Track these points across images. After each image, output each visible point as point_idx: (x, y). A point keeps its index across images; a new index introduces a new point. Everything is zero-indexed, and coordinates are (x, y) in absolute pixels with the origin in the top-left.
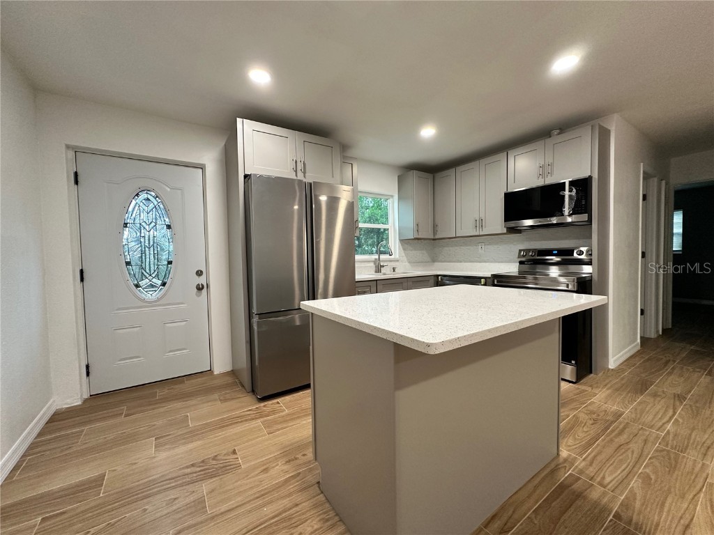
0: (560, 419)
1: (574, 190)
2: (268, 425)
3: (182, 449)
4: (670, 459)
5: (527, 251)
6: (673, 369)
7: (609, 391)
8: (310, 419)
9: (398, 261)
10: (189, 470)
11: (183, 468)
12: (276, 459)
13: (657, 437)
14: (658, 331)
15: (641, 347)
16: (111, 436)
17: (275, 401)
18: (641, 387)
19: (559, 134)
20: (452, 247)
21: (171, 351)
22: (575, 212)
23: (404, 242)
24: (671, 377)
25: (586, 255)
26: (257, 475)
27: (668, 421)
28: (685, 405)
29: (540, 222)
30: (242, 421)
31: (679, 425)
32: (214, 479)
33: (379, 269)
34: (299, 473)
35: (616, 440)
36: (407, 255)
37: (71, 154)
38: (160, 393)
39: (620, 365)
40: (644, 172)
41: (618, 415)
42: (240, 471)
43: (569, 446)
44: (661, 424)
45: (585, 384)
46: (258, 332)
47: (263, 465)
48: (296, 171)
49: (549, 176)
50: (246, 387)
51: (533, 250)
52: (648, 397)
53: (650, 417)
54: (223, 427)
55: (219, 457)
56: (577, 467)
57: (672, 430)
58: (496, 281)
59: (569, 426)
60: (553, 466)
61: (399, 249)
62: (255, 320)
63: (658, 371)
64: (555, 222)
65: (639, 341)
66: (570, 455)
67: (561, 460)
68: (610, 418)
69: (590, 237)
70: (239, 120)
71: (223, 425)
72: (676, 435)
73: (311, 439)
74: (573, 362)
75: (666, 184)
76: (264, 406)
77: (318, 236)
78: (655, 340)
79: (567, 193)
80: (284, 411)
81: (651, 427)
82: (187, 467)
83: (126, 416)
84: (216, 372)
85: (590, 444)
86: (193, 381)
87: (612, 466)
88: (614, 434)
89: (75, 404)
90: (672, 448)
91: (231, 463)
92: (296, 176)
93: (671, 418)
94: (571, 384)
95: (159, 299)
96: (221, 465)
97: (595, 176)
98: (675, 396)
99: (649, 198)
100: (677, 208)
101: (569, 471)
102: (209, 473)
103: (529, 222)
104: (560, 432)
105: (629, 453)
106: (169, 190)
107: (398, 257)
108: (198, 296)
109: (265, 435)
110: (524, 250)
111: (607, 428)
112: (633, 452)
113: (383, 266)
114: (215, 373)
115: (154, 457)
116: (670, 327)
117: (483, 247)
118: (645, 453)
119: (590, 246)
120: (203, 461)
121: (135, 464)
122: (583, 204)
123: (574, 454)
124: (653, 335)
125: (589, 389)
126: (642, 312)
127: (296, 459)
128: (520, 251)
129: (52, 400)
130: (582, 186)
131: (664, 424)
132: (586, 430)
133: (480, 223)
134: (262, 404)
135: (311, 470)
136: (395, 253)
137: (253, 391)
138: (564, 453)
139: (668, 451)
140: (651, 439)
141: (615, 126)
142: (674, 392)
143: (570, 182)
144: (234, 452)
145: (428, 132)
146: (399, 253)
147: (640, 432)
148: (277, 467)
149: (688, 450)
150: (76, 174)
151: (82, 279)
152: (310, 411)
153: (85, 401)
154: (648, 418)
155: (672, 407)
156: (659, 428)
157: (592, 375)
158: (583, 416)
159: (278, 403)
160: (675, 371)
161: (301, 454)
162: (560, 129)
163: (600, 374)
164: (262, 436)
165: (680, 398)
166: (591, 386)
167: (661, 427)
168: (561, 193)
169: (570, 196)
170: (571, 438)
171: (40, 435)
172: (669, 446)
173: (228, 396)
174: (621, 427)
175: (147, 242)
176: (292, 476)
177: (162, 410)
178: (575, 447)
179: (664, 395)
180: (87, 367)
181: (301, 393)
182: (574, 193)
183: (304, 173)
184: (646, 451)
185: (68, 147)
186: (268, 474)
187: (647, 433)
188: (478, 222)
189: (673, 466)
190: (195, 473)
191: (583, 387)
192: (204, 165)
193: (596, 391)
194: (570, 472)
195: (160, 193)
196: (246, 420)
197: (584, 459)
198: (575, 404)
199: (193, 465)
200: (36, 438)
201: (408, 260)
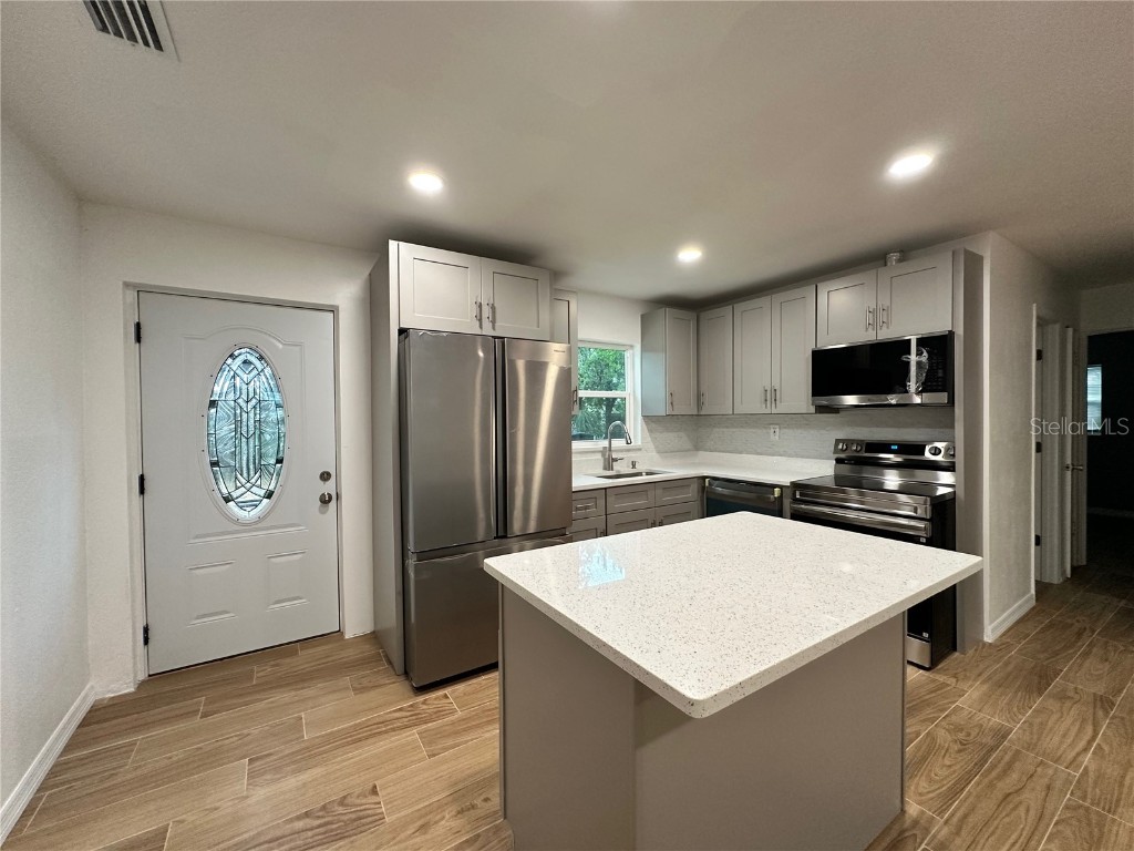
0: (906, 741)
1: (925, 354)
2: (429, 739)
3: (291, 782)
4: (1089, 824)
5: (848, 442)
6: (1091, 645)
7: (985, 687)
8: (495, 731)
9: (640, 449)
10: (300, 825)
11: (291, 820)
12: (440, 806)
13: (1068, 782)
14: (1064, 572)
15: (1037, 600)
16: (178, 754)
17: (440, 693)
18: (1039, 680)
19: (900, 261)
20: (727, 427)
21: (277, 602)
22: (925, 388)
23: (649, 419)
24: (1088, 661)
25: (946, 455)
26: (410, 837)
27: (1086, 750)
28: (1113, 718)
29: (869, 400)
30: (386, 732)
31: (1103, 757)
32: (342, 843)
33: (609, 462)
34: (478, 836)
35: (1000, 785)
36: (654, 440)
37: (131, 295)
38: (261, 672)
39: (1001, 637)
40: (1038, 317)
41: (1001, 735)
42: (382, 828)
43: (921, 794)
44: (1073, 754)
45: (945, 671)
46: (416, 581)
47: (421, 817)
48: (480, 320)
49: (884, 328)
50: (395, 665)
51: (859, 442)
52: (1051, 701)
53: (1056, 739)
54: (360, 740)
55: (349, 800)
56: (934, 836)
57: (1092, 768)
58: (798, 493)
59: (920, 753)
60: (894, 833)
61: (642, 430)
62: (412, 562)
63: (1066, 648)
64: (893, 402)
65: (1033, 591)
66: (923, 812)
67: (908, 822)
68: (988, 740)
69: (953, 427)
70: (393, 244)
71: (355, 737)
72: (1100, 776)
73: (497, 769)
74: (926, 635)
75: (1075, 331)
76: (424, 703)
77: (514, 425)
78: (1061, 587)
79: (913, 358)
80: (453, 712)
81: (1057, 761)
82: (299, 818)
83: (205, 715)
84: (348, 635)
85: (954, 792)
86: (311, 651)
87: (993, 838)
88: (994, 774)
89: (126, 691)
90: (1092, 804)
91: (369, 812)
92: (481, 327)
93: (1090, 743)
94: (921, 671)
95: (260, 519)
96: (353, 816)
97: (960, 331)
98: (1095, 700)
99: (1047, 355)
100: (1092, 363)
101: (921, 844)
102: (332, 830)
103: (851, 400)
104: (907, 763)
105: (1022, 810)
106: (281, 346)
107: (640, 443)
108: (323, 512)
109: (422, 759)
110: (843, 441)
111: (984, 760)
112: (1028, 810)
113: (616, 460)
114: (347, 637)
115: (247, 797)
116: (1085, 563)
117: (777, 430)
118: (1047, 813)
119: (951, 441)
120: (324, 808)
121: (216, 809)
122: (939, 376)
123: (930, 810)
124: (1056, 579)
125: (952, 681)
126: (1038, 541)
127: (473, 807)
128: (838, 441)
129: (88, 686)
130: (938, 347)
131: (1078, 754)
132: (948, 763)
133: (772, 395)
134: (421, 699)
135: (497, 829)
136: (635, 437)
137: (406, 673)
138: (913, 809)
139: (1087, 809)
140: (1058, 784)
141: (989, 251)
142: (1093, 691)
143: (917, 339)
144: (374, 791)
145: (690, 255)
146: (643, 438)
147: (1039, 769)
148: (443, 822)
149: (1120, 810)
150: (138, 326)
151: (142, 491)
152: (497, 715)
153: (142, 685)
154: (1051, 742)
155: (1090, 722)
156: (1070, 764)
157: (956, 654)
158: (943, 736)
159: (446, 696)
160: (1095, 650)
161: (482, 797)
162: (901, 251)
163: (971, 652)
164: (420, 760)
165: (1104, 703)
166: (955, 676)
167: (1075, 758)
168: (904, 358)
169: (919, 364)
170: (923, 778)
171: (68, 748)
172: (1089, 801)
173: (365, 682)
174: (1007, 758)
175: (244, 429)
176: (467, 841)
177: (262, 705)
178: (931, 795)
179: (1077, 697)
180: (146, 630)
181: (483, 679)
182: (925, 357)
183: (493, 322)
184: (1050, 807)
185: (127, 285)
186: (428, 836)
187: (1051, 772)
188: (769, 392)
189: (1095, 839)
190: (311, 829)
191: (941, 678)
192: (337, 308)
193: (963, 685)
194: (923, 846)
195: (267, 353)
196: (393, 730)
197: (946, 822)
198: (929, 710)
199: (307, 815)
200: (61, 755)
201: (656, 447)
